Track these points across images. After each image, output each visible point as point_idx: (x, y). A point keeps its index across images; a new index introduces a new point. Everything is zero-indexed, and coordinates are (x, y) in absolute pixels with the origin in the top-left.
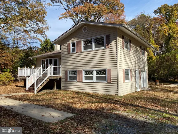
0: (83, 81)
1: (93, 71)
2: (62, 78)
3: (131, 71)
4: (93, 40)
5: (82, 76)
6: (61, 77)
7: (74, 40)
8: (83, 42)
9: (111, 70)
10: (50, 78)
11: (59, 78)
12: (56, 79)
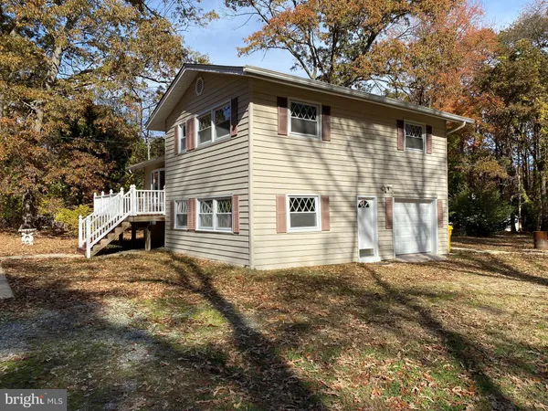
0: (197, 229)
1: (212, 202)
2: (166, 219)
3: (325, 200)
4: (213, 114)
5: (194, 215)
6: (163, 218)
7: (184, 117)
8: (197, 122)
9: (240, 198)
10: (131, 220)
11: (155, 220)
12: (148, 222)
